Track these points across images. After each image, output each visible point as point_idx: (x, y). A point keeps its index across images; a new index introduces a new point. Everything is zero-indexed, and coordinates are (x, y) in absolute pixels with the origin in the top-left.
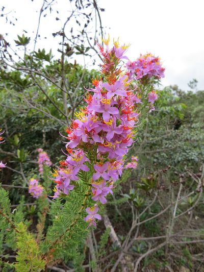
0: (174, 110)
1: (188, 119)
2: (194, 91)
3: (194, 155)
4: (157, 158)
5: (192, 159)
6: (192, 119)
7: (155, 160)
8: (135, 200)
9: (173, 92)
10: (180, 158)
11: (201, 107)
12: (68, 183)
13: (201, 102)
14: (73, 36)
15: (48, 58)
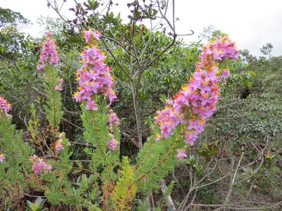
0: (242, 78)
1: (258, 87)
2: (267, 57)
3: (261, 126)
4: (220, 127)
5: (258, 131)
6: (263, 88)
7: (218, 129)
8: (194, 166)
9: (243, 57)
10: (245, 129)
11: (273, 75)
12: (169, 130)
13: (274, 70)
14: (146, 6)
15: (116, 22)
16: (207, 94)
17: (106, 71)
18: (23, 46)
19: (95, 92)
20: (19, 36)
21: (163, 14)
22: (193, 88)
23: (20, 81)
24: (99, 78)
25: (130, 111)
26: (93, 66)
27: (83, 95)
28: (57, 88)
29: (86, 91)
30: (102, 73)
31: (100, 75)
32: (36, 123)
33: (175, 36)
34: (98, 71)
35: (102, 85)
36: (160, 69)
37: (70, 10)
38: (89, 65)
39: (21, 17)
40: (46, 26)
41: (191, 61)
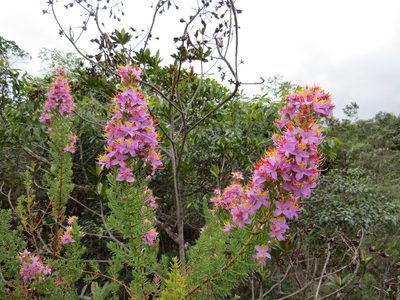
1: (341, 161)
2: (353, 121)
3: (348, 214)
5: (344, 222)
6: (348, 161)
10: (327, 218)
11: (361, 145)
12: (246, 217)
13: (362, 138)
14: (198, 42)
15: (153, 62)
16: (305, 163)
17: (149, 124)
18: (16, 87)
19: (133, 154)
20: (11, 73)
21: (223, 54)
22: (283, 154)
23: (6, 137)
24: (138, 133)
25: (166, 188)
26: (131, 116)
27: (113, 158)
28: (67, 149)
29: (118, 153)
30: (143, 127)
31: (140, 130)
32: (29, 200)
33: (238, 84)
34: (138, 124)
35: (143, 145)
36: (211, 129)
37: (92, 41)
38: (125, 114)
39: (16, 48)
40: (50, 62)
41: (254, 120)
